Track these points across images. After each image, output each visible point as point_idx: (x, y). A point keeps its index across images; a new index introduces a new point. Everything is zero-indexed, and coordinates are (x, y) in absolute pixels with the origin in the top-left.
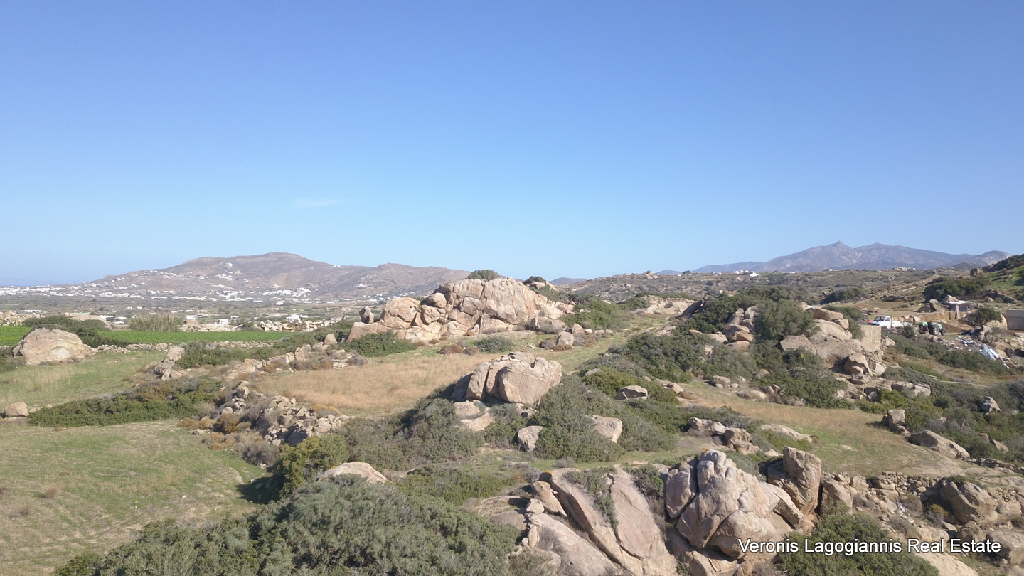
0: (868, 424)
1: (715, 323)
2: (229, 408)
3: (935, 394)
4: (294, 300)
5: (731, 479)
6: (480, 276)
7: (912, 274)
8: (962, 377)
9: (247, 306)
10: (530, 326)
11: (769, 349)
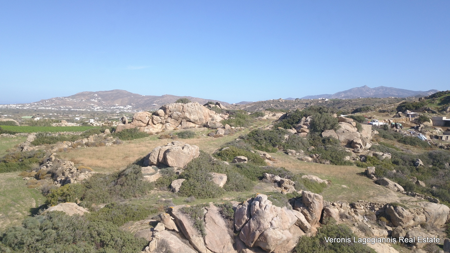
0: (357, 174)
1: (292, 124)
2: (45, 166)
3: (393, 157)
4: (125, 111)
5: (267, 211)
6: (181, 102)
7: (396, 99)
8: (408, 149)
9: (103, 113)
10: (206, 126)
11: (316, 136)
